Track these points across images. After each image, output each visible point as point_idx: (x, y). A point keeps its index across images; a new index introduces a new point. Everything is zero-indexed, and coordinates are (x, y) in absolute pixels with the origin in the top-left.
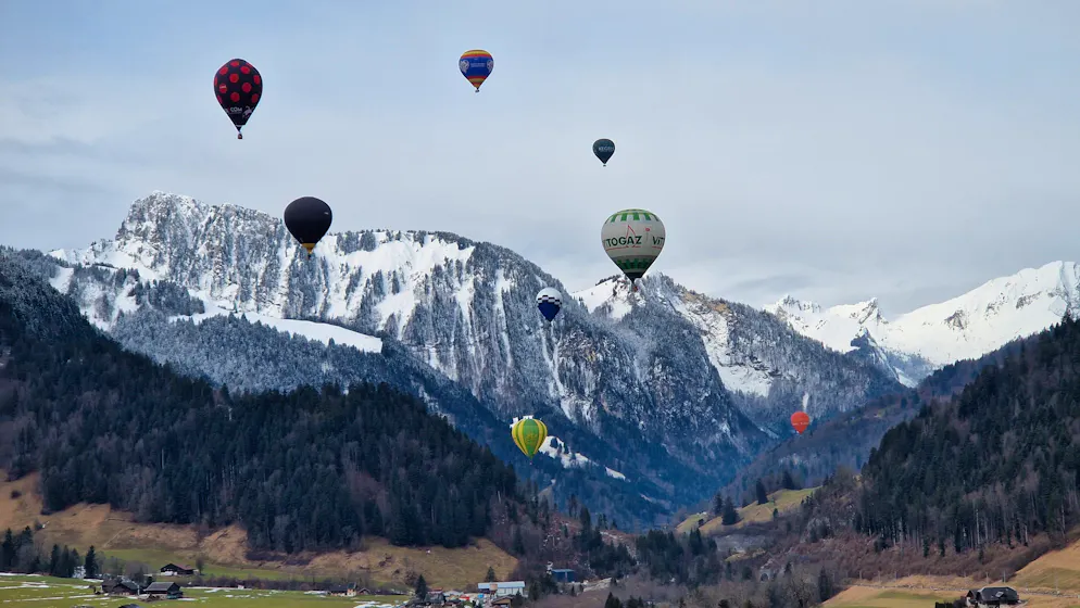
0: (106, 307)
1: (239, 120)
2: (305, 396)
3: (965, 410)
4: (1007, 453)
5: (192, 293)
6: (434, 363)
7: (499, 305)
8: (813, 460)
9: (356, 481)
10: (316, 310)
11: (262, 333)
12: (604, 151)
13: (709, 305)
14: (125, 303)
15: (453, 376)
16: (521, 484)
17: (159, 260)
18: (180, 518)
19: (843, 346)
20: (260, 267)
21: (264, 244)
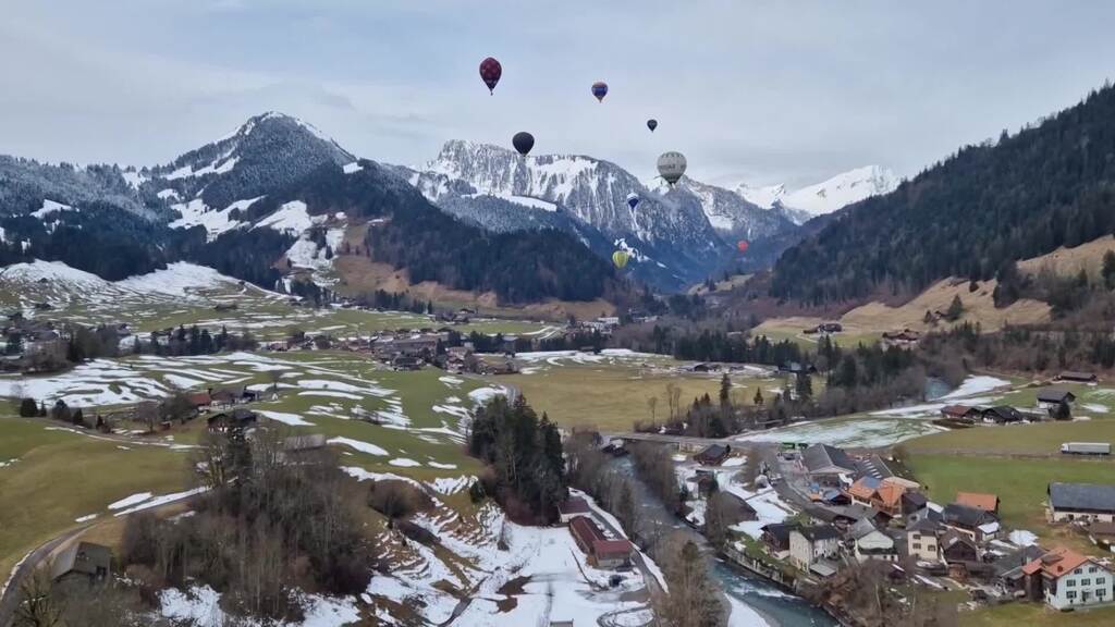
0: (434, 191)
1: (491, 86)
2: (520, 235)
3: (822, 241)
4: (840, 262)
5: (472, 184)
6: (580, 215)
7: (609, 189)
8: (752, 260)
9: (544, 272)
10: (527, 192)
11: (502, 202)
12: (652, 125)
13: (704, 188)
14: (442, 189)
15: (588, 221)
16: (617, 273)
17: (457, 169)
18: (468, 288)
19: (768, 206)
20: (501, 172)
21: (505, 159)
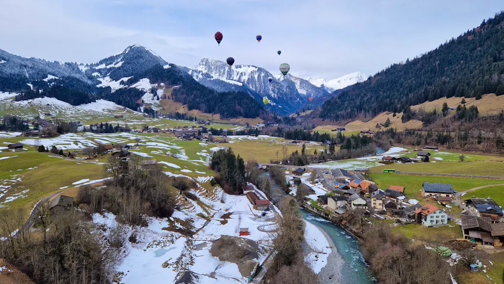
0: (197, 77)
1: (219, 42)
2: (229, 93)
3: (339, 98)
4: (346, 105)
5: (211, 75)
6: (251, 87)
7: (262, 78)
8: (313, 105)
9: (238, 107)
10: (231, 78)
11: (223, 82)
12: (279, 53)
13: (296, 79)
14: (200, 76)
15: (254, 90)
16: (264, 108)
17: (206, 69)
18: (210, 112)
19: (319, 86)
20: (222, 71)
21: (223, 67)
